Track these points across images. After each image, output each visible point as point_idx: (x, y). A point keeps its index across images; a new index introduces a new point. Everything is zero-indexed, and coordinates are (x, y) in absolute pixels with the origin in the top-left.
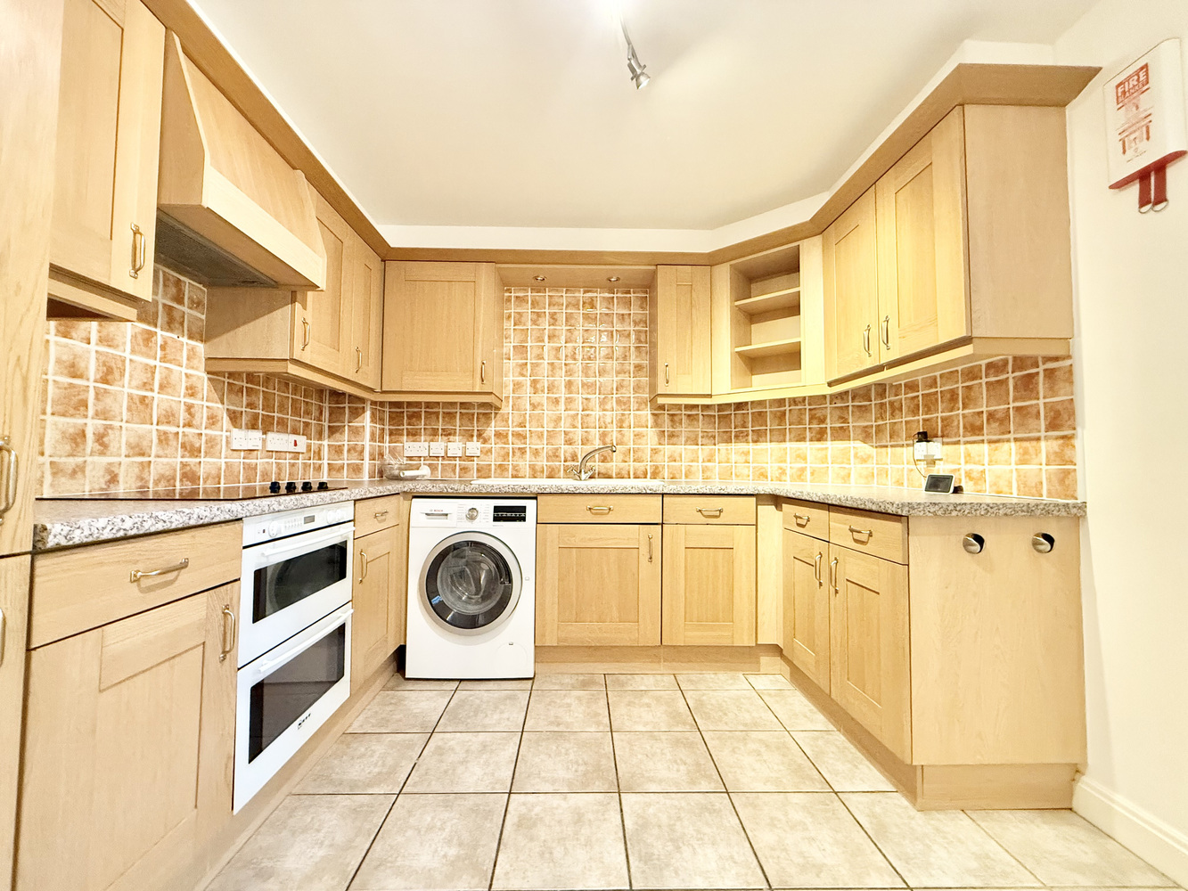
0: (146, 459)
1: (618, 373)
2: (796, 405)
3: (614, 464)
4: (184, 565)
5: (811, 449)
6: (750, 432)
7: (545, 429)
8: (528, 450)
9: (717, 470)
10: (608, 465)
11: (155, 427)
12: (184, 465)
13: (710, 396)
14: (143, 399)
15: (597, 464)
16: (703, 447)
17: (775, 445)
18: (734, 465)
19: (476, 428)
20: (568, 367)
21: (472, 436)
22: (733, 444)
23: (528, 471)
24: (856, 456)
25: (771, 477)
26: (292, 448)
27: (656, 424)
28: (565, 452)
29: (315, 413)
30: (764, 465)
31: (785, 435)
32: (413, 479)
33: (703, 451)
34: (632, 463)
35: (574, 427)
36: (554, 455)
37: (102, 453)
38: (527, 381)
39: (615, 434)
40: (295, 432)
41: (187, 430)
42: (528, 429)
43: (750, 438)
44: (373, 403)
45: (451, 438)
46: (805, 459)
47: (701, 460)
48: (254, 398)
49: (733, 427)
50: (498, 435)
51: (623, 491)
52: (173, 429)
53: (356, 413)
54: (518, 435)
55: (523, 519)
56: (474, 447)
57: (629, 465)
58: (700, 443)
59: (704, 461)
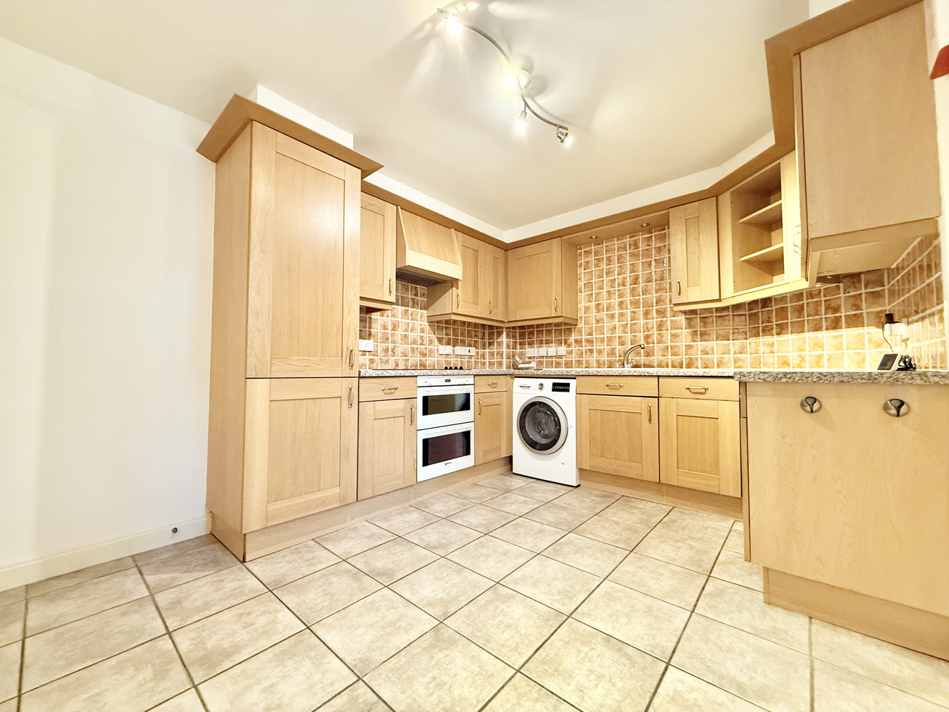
0: (407, 358)
1: (657, 291)
2: (812, 298)
3: (655, 358)
4: (396, 389)
5: (827, 337)
6: (775, 326)
7: (606, 336)
8: (595, 350)
9: (749, 361)
10: (651, 358)
11: (410, 346)
12: (420, 360)
13: (720, 300)
14: (405, 335)
15: (642, 358)
16: (734, 341)
17: (795, 336)
18: (762, 355)
19: (563, 338)
20: (620, 292)
21: (561, 343)
22: (761, 338)
23: (595, 364)
24: (870, 341)
25: (793, 365)
26: (468, 354)
27: (689, 326)
28: (619, 350)
29: (480, 335)
30: (787, 354)
31: (803, 326)
32: (527, 368)
33: (734, 345)
34: (670, 357)
35: (625, 333)
36: (612, 353)
37: (393, 356)
38: (593, 304)
39: (655, 336)
40: (469, 346)
41: (421, 346)
42: (594, 336)
43: (774, 331)
44: (507, 328)
45: (550, 345)
46: (822, 347)
47: (732, 352)
48: (448, 331)
49: (760, 322)
50: (576, 341)
51: (628, 374)
52: (416, 346)
53: (500, 334)
54: (590, 342)
55: (568, 391)
56: (562, 350)
57: (668, 359)
58: (731, 338)
59: (735, 353)
